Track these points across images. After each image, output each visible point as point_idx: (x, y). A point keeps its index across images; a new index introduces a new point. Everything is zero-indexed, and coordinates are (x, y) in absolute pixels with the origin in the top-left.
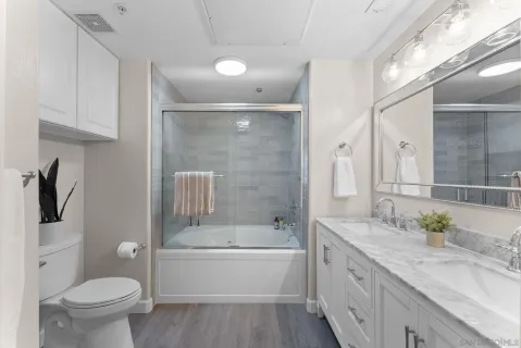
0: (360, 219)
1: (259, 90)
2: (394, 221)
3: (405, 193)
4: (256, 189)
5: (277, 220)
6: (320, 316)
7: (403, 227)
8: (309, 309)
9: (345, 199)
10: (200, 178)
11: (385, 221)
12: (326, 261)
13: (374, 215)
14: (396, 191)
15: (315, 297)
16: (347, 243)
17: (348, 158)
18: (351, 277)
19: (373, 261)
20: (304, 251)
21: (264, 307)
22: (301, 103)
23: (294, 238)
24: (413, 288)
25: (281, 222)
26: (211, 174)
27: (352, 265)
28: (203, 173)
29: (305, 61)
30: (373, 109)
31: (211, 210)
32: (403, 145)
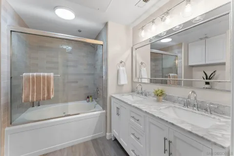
0: (128, 93)
1: (80, 31)
2: (142, 93)
3: (143, 82)
4: (77, 82)
5: (88, 97)
6: (113, 139)
7: (146, 95)
8: (108, 138)
9: (123, 85)
10: (44, 77)
11: (138, 93)
12: (118, 114)
13: (133, 91)
14: (140, 81)
15: (111, 131)
16: (130, 105)
17: (124, 68)
18: (132, 120)
19: (146, 112)
20: (104, 111)
21: (85, 144)
22: (103, 41)
23: (98, 105)
24: (167, 121)
25: (91, 98)
26: (52, 74)
27: (133, 115)
28: (46, 74)
29: (105, 21)
30: (132, 48)
31: (52, 96)
32: (142, 63)
